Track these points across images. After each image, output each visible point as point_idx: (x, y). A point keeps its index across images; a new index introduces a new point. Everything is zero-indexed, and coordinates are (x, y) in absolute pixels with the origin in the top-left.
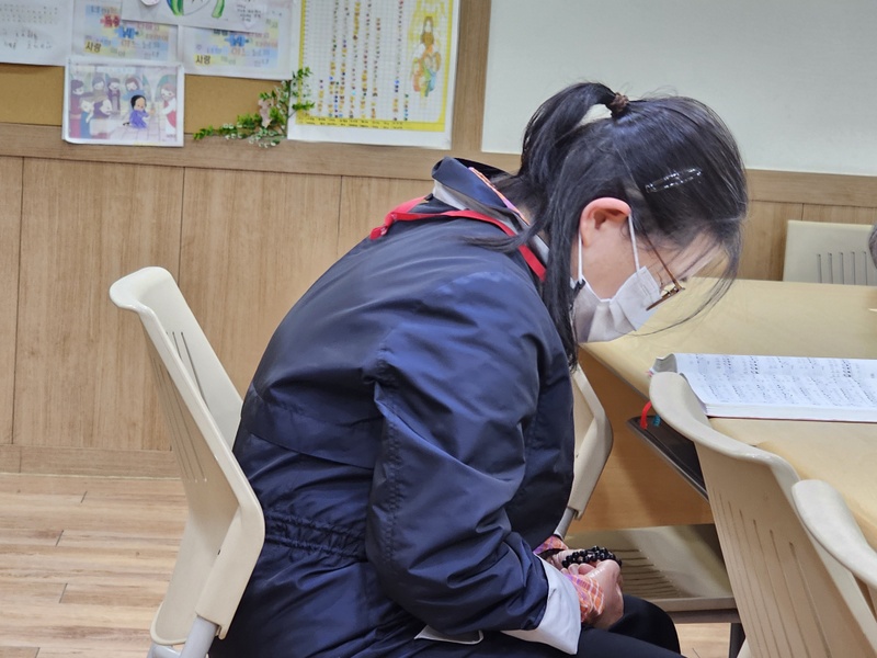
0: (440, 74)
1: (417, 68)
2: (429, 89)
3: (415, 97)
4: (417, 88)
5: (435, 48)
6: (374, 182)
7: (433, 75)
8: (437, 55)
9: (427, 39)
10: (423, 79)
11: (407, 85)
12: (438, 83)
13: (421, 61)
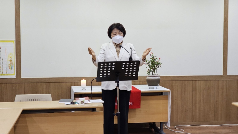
0: (13, 66)
1: (9, 65)
2: (12, 68)
3: (9, 70)
4: (10, 69)
5: (12, 62)
6: (4, 84)
7: (12, 66)
8: (13, 63)
9: (11, 61)
10: (10, 67)
11: (8, 68)
12: (13, 67)
13: (10, 64)
